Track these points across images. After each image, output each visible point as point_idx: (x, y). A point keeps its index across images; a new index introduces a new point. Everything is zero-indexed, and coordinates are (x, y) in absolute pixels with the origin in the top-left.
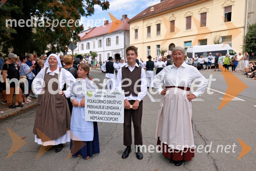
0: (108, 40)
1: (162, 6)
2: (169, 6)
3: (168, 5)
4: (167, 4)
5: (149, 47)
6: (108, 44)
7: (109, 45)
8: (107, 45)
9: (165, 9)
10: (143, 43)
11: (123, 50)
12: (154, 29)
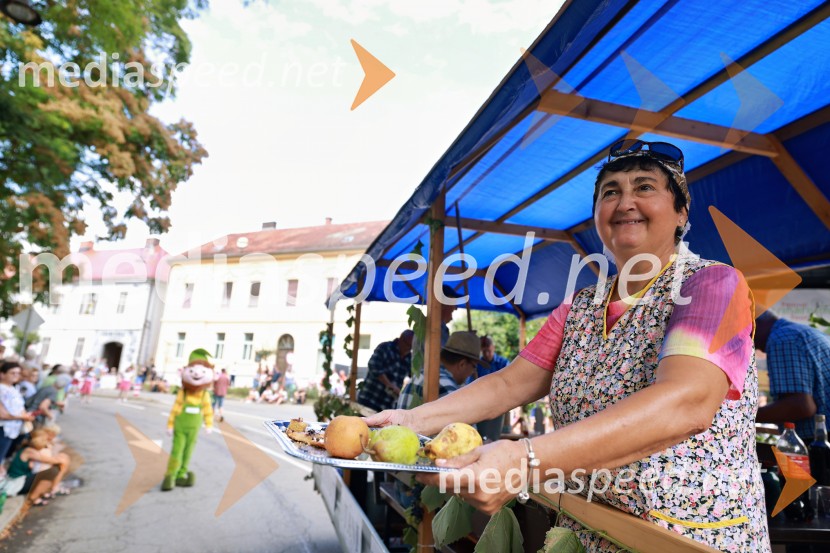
0: (88, 298)
1: (267, 239)
2: (287, 244)
3: (285, 241)
4: (282, 239)
5: (222, 336)
6: (85, 309)
7: (87, 313)
8: (81, 312)
9: (278, 248)
10: (207, 323)
11: (135, 333)
12: (242, 290)
